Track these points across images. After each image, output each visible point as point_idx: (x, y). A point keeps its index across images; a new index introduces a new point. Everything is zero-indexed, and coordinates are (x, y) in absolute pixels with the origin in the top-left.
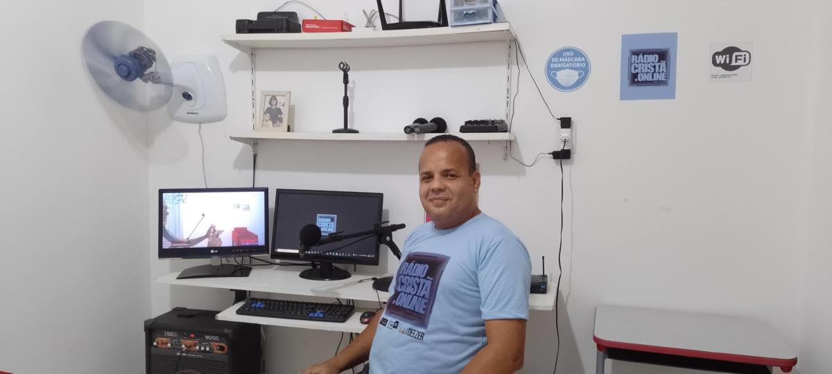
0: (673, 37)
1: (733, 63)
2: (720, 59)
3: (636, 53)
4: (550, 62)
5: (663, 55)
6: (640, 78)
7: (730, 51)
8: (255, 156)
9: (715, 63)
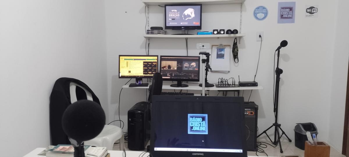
0: (294, 3)
1: (312, 12)
2: (309, 10)
3: (283, 8)
4: (255, 11)
5: (291, 9)
6: (284, 16)
7: (311, 8)
8: (149, 44)
9: (307, 12)
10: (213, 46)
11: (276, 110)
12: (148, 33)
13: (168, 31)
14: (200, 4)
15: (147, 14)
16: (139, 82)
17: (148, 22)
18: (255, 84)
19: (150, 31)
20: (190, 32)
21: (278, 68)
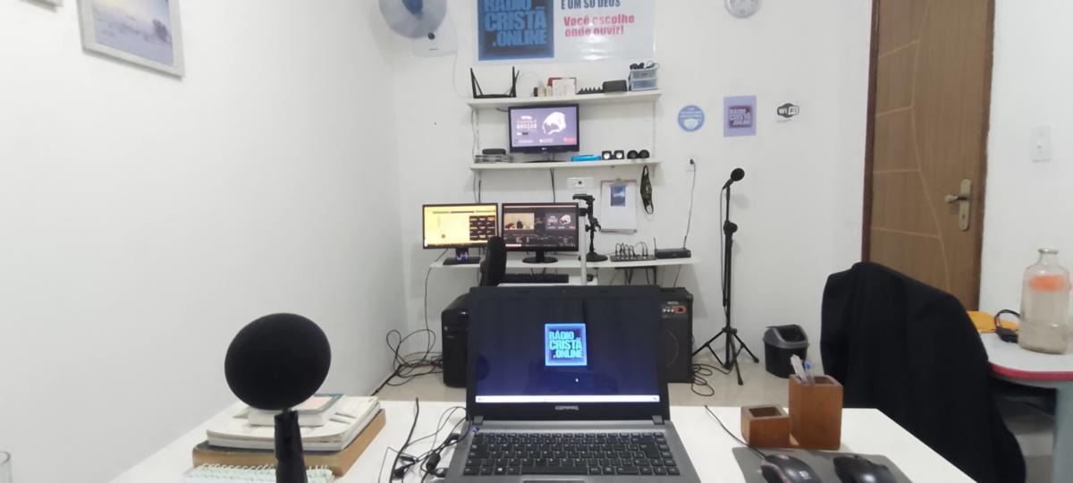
0: (754, 98)
1: (790, 113)
2: (782, 111)
3: (733, 108)
4: (680, 114)
5: (748, 109)
6: (735, 123)
7: (787, 106)
8: (480, 182)
9: (778, 113)
10: (602, 182)
11: (727, 301)
12: (477, 161)
13: (516, 155)
14: (575, 105)
15: (475, 124)
16: (461, 256)
17: (477, 141)
18: (685, 254)
19: (481, 158)
20: (558, 156)
21: (727, 221)
